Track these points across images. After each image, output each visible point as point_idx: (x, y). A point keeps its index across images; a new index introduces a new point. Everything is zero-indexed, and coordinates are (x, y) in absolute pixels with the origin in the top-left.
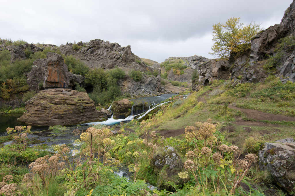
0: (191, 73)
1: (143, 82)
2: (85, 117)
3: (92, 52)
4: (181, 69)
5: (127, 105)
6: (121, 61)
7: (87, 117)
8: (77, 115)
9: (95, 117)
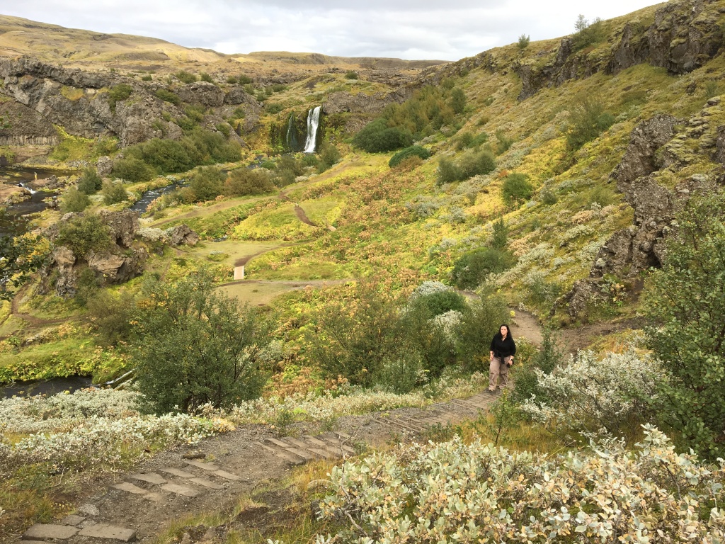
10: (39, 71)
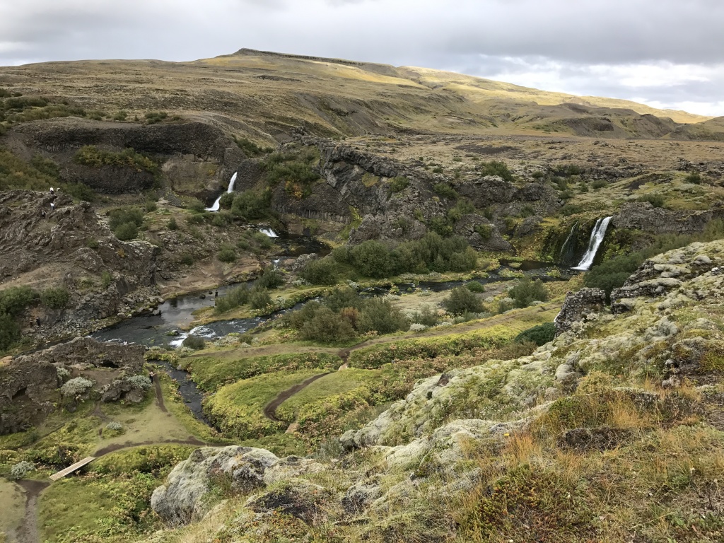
0: (325, 197)
4: (306, 181)
10: (351, 159)
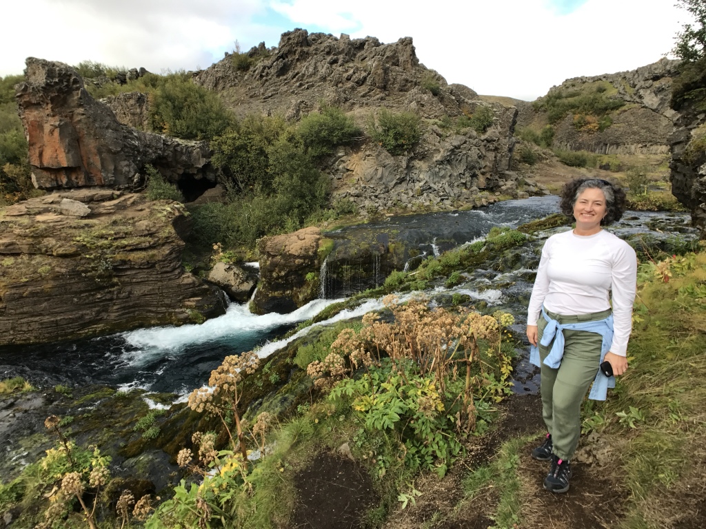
0: (637, 124)
1: (423, 157)
2: (115, 307)
3: (283, 71)
4: (603, 110)
5: (296, 257)
6: (371, 90)
7: (131, 304)
8: (80, 299)
9: (162, 306)
